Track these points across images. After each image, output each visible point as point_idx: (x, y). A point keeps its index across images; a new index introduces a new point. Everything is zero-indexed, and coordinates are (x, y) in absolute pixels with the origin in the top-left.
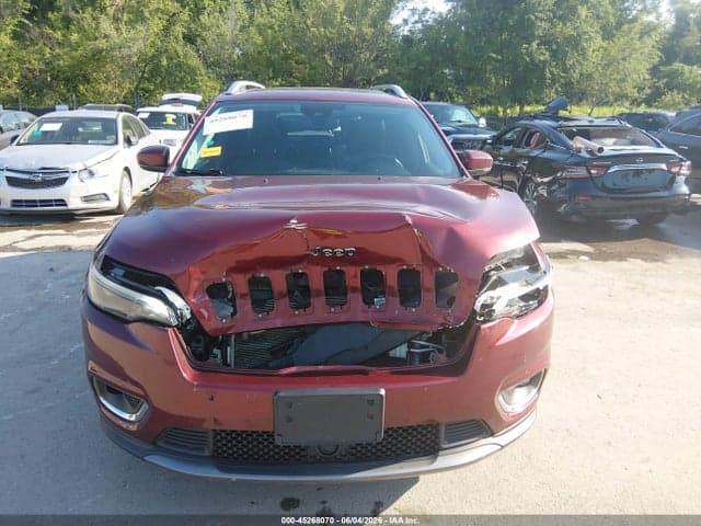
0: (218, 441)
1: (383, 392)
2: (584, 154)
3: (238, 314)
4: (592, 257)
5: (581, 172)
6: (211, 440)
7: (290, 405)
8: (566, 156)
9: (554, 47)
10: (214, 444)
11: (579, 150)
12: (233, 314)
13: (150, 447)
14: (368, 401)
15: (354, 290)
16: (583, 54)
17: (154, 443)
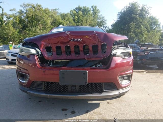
0: (45, 85)
1: (87, 71)
2: (143, 50)
3: (53, 55)
4: (146, 72)
5: (143, 54)
6: (43, 85)
7: (63, 73)
8: (139, 50)
9: (136, 34)
10: (45, 87)
11: (142, 49)
12: (52, 55)
13: (29, 89)
14: (83, 73)
15: (81, 51)
16: (143, 35)
17: (30, 88)
